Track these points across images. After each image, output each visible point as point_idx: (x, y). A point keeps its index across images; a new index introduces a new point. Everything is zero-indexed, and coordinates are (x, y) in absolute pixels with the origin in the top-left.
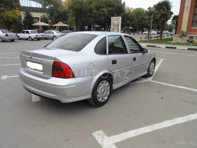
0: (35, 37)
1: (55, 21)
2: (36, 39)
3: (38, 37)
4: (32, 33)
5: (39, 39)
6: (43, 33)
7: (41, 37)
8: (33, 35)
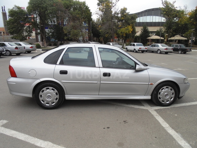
0: (139, 49)
1: (173, 34)
2: (141, 52)
3: (142, 49)
4: (137, 45)
5: (143, 52)
6: (149, 46)
7: (144, 49)
8: (137, 48)
